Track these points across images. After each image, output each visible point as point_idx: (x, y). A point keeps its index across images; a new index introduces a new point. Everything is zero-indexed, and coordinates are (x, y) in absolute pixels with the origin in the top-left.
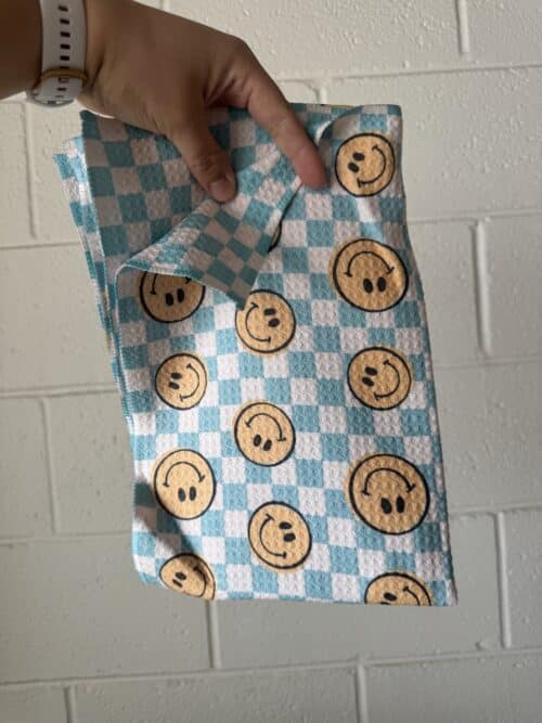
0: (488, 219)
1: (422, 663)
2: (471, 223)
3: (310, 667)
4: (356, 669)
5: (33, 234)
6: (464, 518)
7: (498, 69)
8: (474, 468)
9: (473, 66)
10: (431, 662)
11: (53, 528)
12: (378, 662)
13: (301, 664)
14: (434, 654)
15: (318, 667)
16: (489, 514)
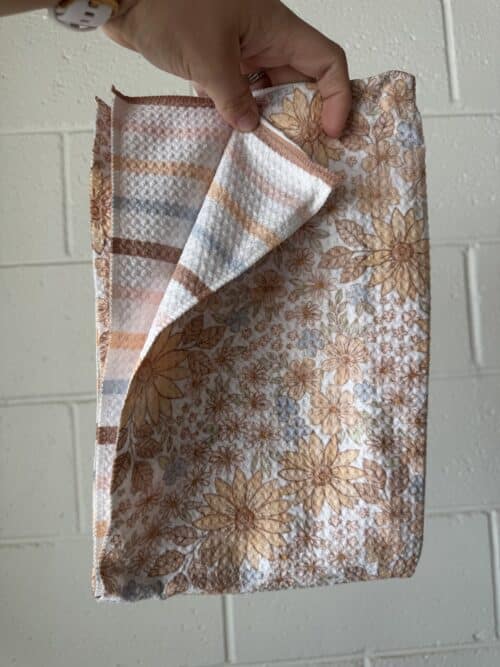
0: (477, 246)
1: (423, 654)
2: (463, 249)
3: (318, 661)
4: (362, 660)
5: (67, 251)
6: (460, 517)
7: (485, 115)
8: (469, 469)
9: (462, 112)
10: (433, 653)
11: (78, 528)
12: (382, 654)
13: (311, 658)
14: (435, 646)
15: (326, 660)
16: (484, 512)
